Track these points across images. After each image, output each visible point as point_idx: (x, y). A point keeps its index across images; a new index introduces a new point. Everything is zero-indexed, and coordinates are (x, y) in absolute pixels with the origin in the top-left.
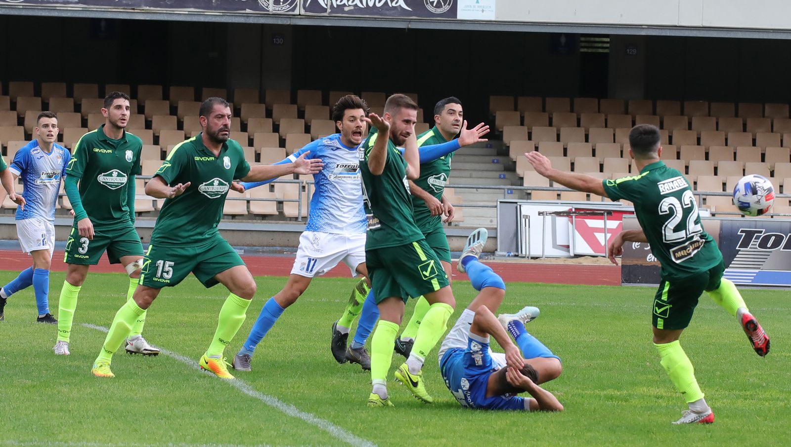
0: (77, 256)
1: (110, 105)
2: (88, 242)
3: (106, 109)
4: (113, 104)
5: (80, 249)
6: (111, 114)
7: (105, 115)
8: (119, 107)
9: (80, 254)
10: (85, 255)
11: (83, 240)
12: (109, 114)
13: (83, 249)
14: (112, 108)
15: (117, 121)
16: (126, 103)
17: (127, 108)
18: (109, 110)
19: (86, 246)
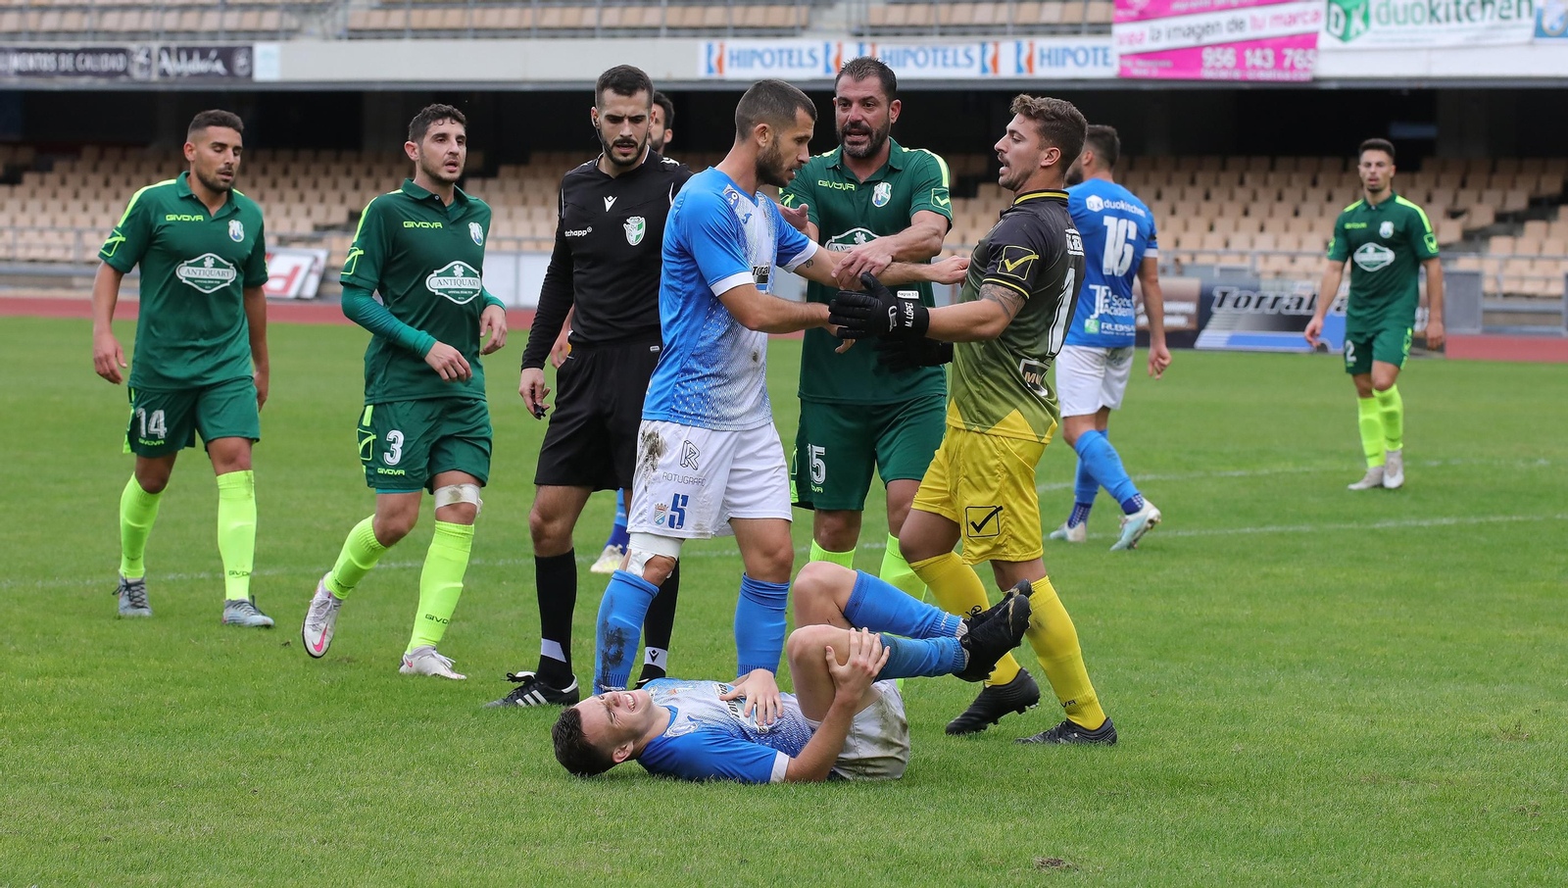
0: (381, 471)
1: (424, 133)
2: (401, 438)
3: (415, 144)
4: (430, 130)
5: (387, 455)
6: (425, 154)
7: (413, 156)
8: (442, 138)
9: (386, 467)
10: (396, 467)
11: (392, 435)
12: (421, 153)
13: (392, 456)
14: (427, 140)
15: (438, 168)
16: (458, 129)
17: (459, 139)
18: (420, 146)
19: (397, 447)
